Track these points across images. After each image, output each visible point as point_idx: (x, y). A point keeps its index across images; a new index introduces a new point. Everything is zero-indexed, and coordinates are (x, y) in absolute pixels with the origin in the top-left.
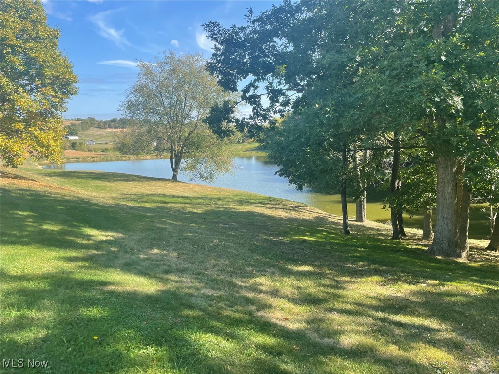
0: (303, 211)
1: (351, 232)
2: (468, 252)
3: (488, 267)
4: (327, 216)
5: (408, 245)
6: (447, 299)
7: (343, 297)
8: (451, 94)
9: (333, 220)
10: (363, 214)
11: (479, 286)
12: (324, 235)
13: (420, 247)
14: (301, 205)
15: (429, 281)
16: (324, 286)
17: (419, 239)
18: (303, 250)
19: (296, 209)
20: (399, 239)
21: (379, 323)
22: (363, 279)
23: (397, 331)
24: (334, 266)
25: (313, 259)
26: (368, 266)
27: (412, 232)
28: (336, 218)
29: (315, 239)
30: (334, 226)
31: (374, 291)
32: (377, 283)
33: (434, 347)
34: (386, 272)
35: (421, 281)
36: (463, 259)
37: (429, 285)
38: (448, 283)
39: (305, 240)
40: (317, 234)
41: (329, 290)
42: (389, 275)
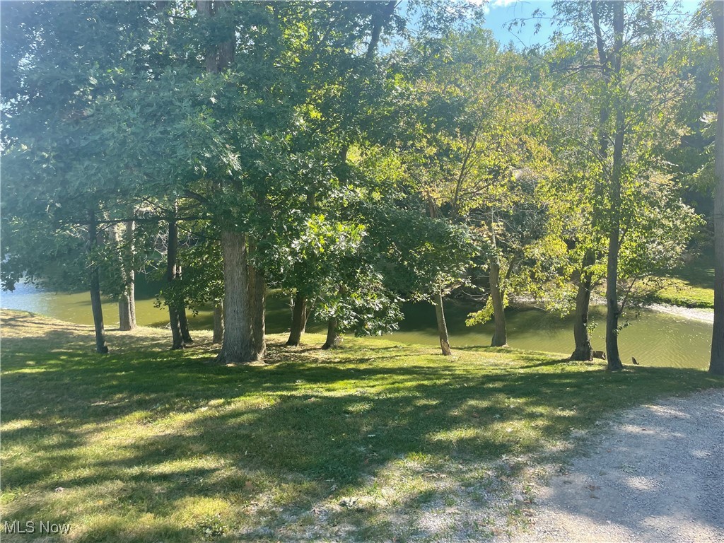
0: (26, 324)
1: (109, 348)
2: (265, 352)
3: (285, 367)
4: (70, 327)
5: (192, 355)
6: (232, 421)
7: (79, 459)
8: (225, 150)
9: (82, 333)
10: (130, 317)
11: (271, 395)
12: (62, 360)
13: (207, 355)
14: (22, 315)
15: (213, 402)
16: (46, 448)
17: (208, 345)
18: (18, 392)
19: (13, 322)
20: (182, 348)
21: (133, 484)
22: (119, 421)
23: (158, 488)
24: (71, 409)
25: (34, 405)
26: (129, 397)
27: (200, 336)
28: (87, 329)
29: (43, 370)
30: (81, 343)
31: (132, 435)
32: (139, 421)
33: (206, 495)
34: (155, 401)
35: (201, 404)
36: (259, 363)
37: (211, 407)
38: (236, 399)
39: (24, 375)
40: (49, 360)
41: (56, 453)
42: (158, 405)
